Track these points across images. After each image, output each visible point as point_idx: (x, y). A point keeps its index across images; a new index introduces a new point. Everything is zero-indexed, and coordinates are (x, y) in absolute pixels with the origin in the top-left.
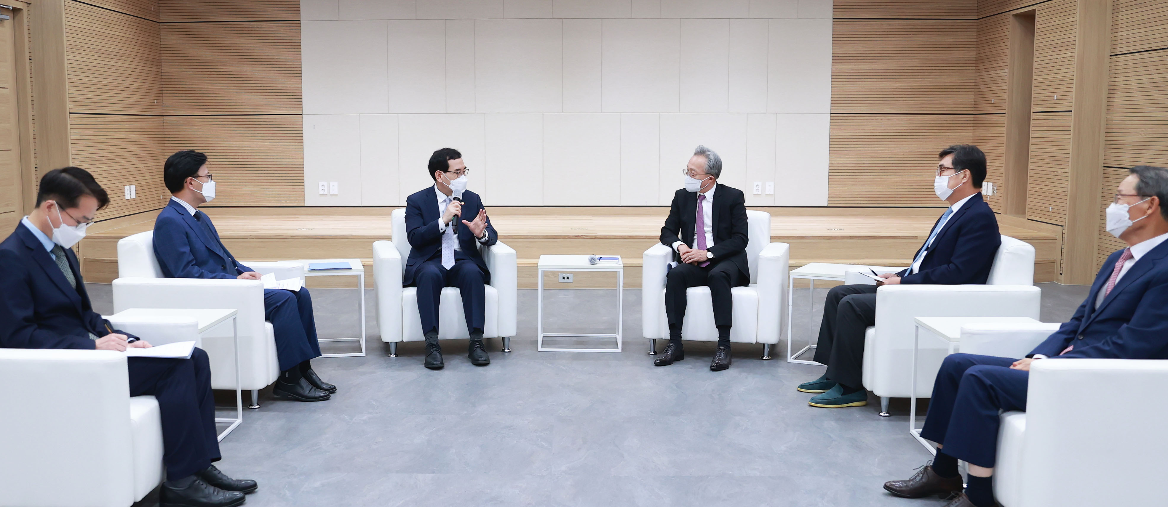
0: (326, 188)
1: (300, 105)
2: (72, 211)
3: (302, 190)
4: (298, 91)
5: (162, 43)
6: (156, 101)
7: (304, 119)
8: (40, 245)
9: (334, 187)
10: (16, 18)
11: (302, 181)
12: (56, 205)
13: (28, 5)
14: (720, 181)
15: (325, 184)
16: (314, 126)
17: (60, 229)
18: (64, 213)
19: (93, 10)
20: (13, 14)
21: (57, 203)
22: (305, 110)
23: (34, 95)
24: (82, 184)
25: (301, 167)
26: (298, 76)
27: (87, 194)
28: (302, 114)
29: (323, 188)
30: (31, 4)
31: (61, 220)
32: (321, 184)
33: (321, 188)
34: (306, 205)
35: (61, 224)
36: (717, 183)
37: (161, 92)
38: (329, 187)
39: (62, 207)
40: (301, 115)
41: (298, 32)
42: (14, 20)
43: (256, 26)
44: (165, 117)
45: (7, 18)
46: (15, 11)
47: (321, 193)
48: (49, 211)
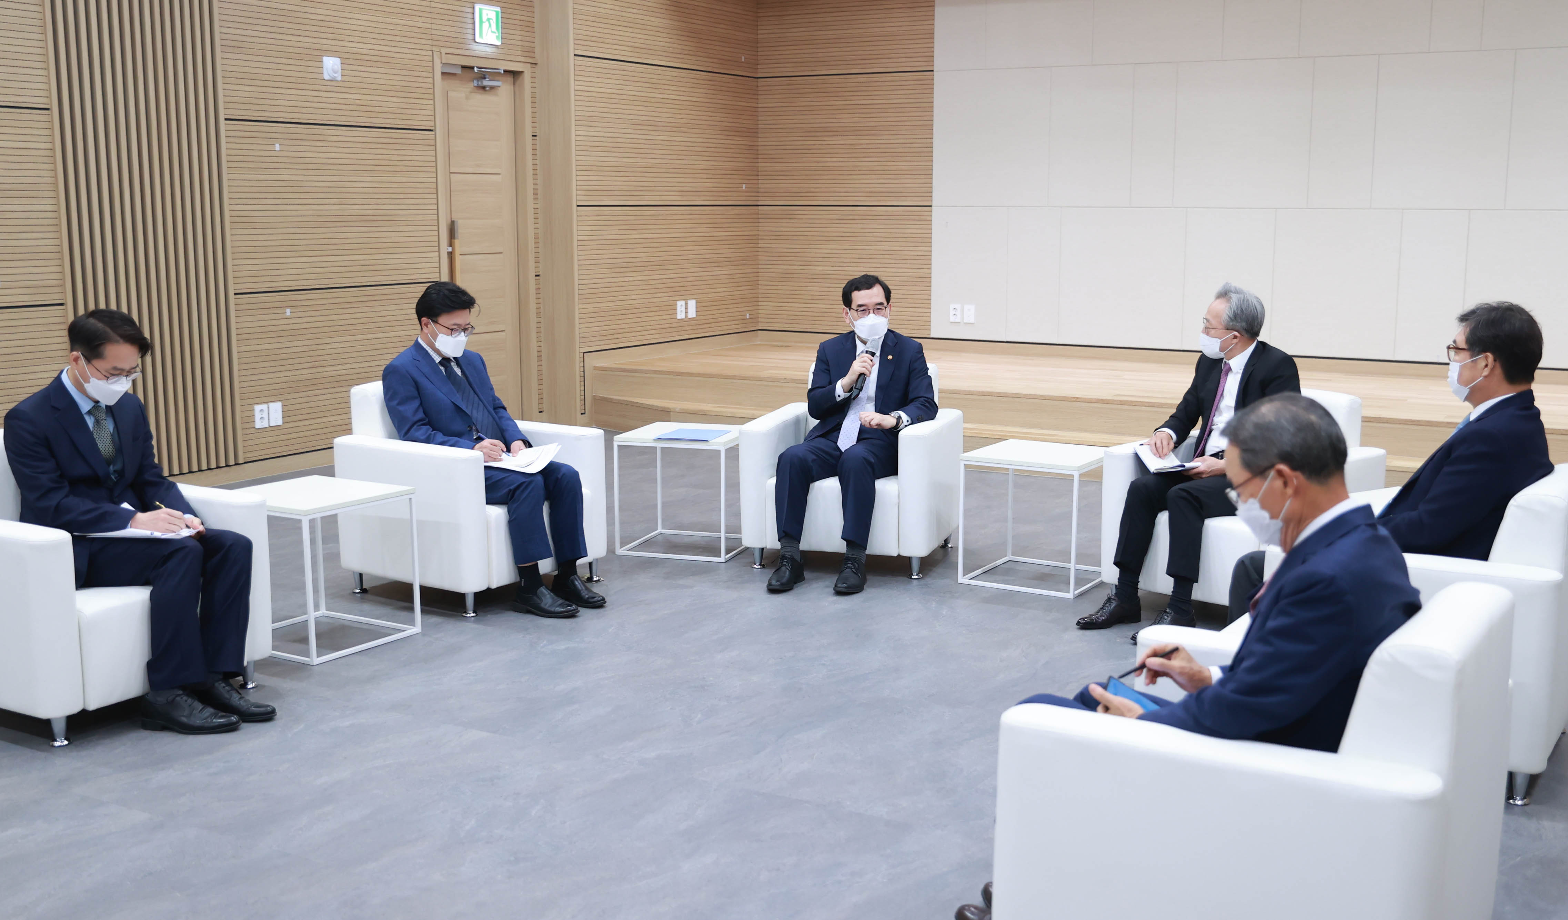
0: (958, 313)
1: (929, 193)
2: (97, 363)
3: (928, 315)
4: (927, 173)
5: (760, 105)
6: (744, 185)
7: (934, 214)
8: (73, 404)
9: (970, 313)
10: (518, 83)
11: (928, 302)
12: (82, 356)
13: (534, 66)
14: (1260, 338)
15: (958, 306)
16: (947, 223)
17: (91, 384)
18: (90, 366)
19: (625, 68)
20: (514, 78)
21: (82, 355)
22: (937, 198)
23: (538, 182)
24: (109, 330)
25: (927, 281)
26: (927, 151)
27: (117, 342)
28: (931, 206)
29: (955, 313)
30: (538, 65)
31: (90, 375)
32: (952, 306)
33: (952, 312)
34: (932, 336)
35: (90, 378)
36: (1257, 340)
37: (755, 173)
38: (962, 311)
39: (88, 360)
40: (930, 208)
41: (929, 89)
42: (514, 87)
43: (875, 79)
44: (760, 208)
45: (499, 85)
46: (515, 75)
47: (952, 319)
48: (77, 364)
